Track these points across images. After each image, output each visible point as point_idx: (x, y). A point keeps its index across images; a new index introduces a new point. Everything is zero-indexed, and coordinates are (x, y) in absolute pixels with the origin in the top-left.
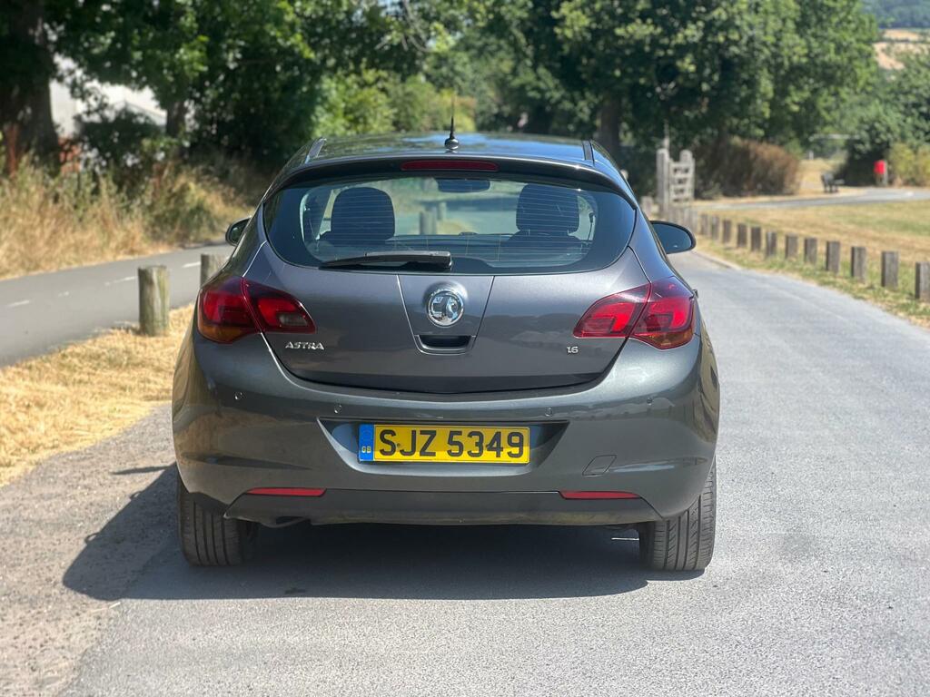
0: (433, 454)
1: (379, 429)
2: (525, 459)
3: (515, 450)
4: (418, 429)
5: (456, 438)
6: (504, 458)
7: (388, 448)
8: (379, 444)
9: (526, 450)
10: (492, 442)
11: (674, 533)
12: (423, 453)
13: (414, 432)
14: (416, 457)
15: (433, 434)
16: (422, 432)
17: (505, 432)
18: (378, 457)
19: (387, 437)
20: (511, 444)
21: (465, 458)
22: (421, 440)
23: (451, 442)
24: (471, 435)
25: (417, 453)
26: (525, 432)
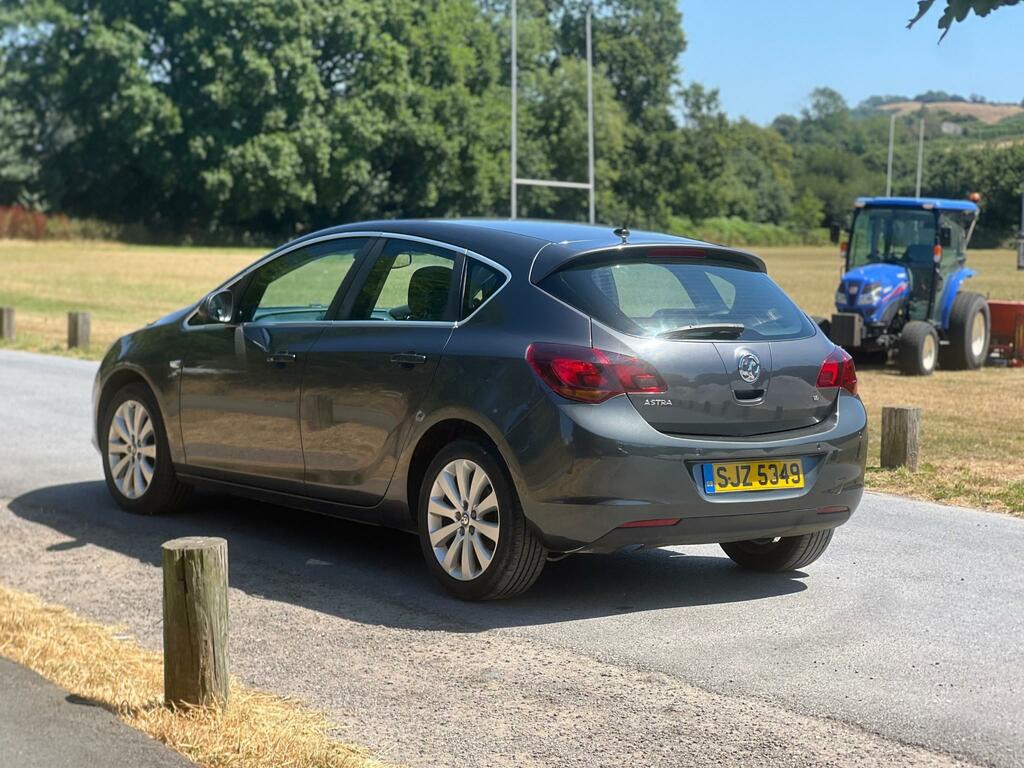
0: (751, 484)
1: (716, 466)
2: (801, 484)
3: (796, 478)
4: (740, 464)
5: (762, 471)
6: (791, 485)
7: (723, 482)
8: (717, 479)
9: (801, 476)
10: (782, 472)
11: (814, 539)
12: (745, 484)
13: (737, 467)
14: (741, 487)
15: (748, 468)
16: (742, 468)
17: (789, 463)
18: (718, 489)
19: (722, 473)
20: (794, 474)
21: (769, 486)
22: (743, 473)
23: (760, 474)
24: (771, 467)
25: (741, 484)
26: (799, 462)
